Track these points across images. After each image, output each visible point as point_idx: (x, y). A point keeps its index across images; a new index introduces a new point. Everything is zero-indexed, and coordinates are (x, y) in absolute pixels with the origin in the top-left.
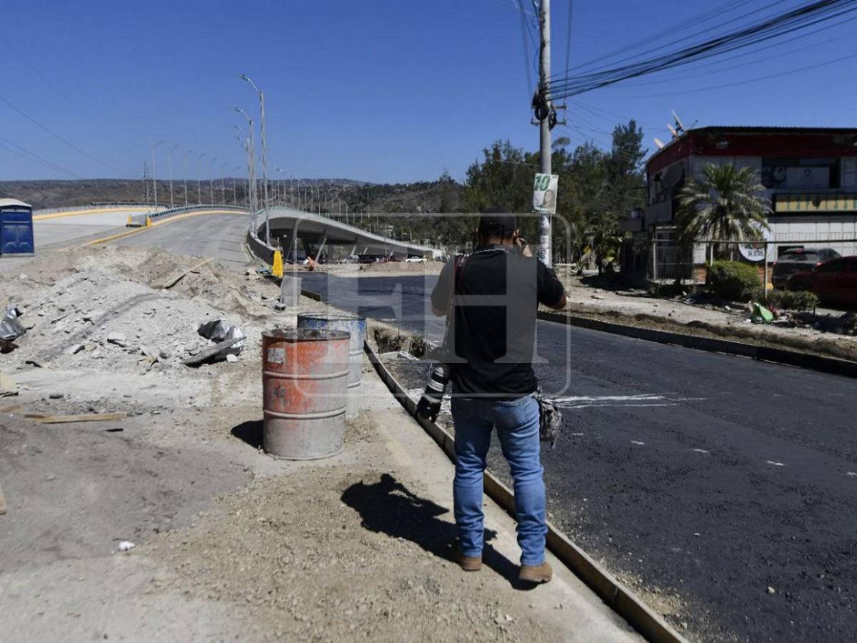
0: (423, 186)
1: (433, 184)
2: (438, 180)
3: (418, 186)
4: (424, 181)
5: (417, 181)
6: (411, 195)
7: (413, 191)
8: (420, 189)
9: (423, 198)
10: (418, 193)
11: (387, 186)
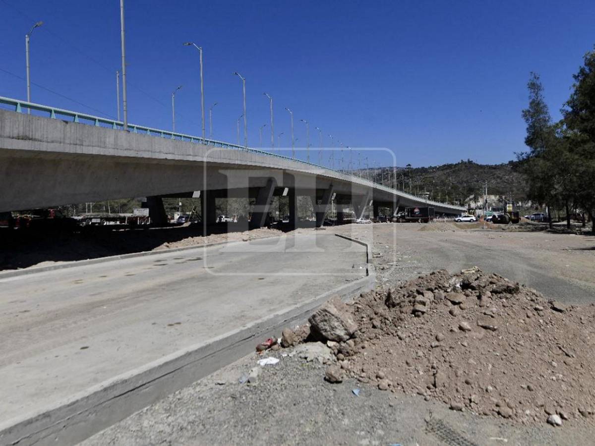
0: (449, 166)
1: (456, 164)
2: (460, 162)
3: (446, 167)
4: (450, 163)
5: (444, 164)
6: (440, 173)
7: (442, 170)
8: (446, 169)
9: (449, 175)
10: (445, 172)
11: (423, 168)
